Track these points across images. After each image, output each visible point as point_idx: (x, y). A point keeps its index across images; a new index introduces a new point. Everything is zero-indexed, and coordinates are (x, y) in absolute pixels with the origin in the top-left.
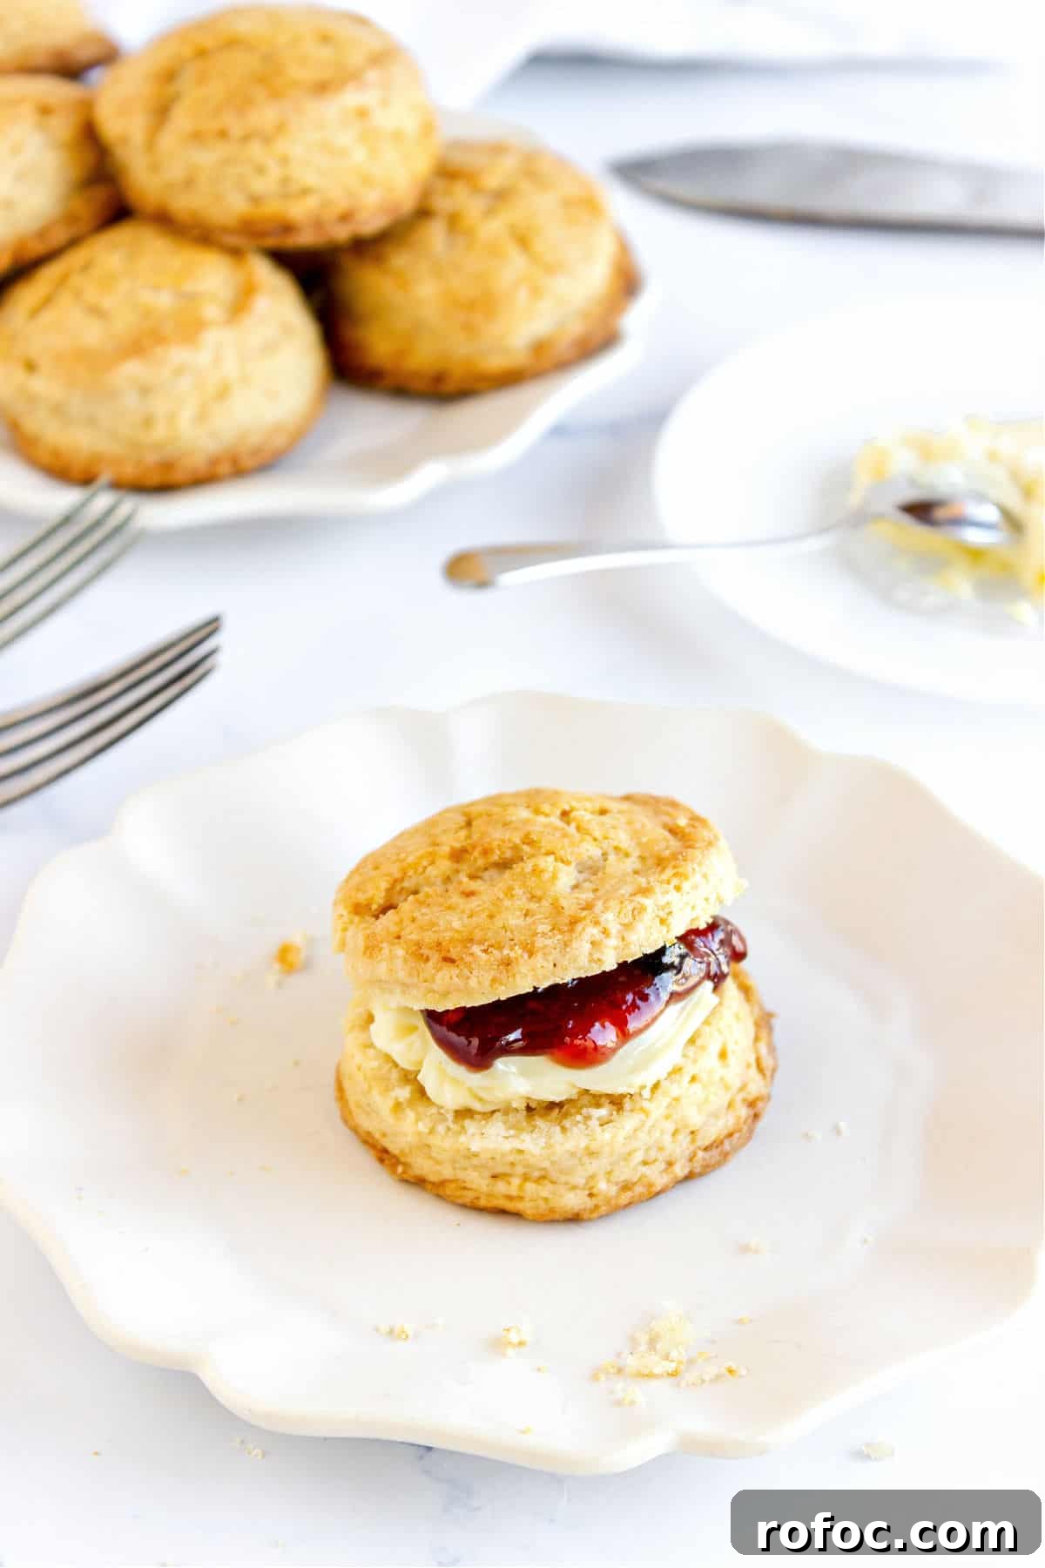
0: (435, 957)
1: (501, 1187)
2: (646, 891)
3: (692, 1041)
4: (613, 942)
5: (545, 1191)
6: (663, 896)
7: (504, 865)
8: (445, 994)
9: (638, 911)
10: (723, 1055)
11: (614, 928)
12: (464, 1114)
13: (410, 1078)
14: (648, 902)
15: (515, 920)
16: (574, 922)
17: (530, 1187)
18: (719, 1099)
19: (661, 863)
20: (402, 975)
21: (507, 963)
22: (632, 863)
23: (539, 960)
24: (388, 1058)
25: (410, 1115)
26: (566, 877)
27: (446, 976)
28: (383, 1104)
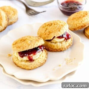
0: (18, 48)
1: (24, 67)
2: (36, 42)
3: (40, 55)
4: (32, 46)
5: (28, 67)
6: (37, 43)
7: (24, 41)
8: (19, 50)
9: (35, 44)
10: (43, 57)
11: (33, 45)
12: (21, 61)
13: (17, 58)
14: (36, 43)
15: (25, 45)
16: (29, 45)
17: (27, 67)
18: (42, 60)
19: (37, 40)
20: (16, 49)
21: (24, 48)
22: (35, 40)
23: (26, 48)
24: (16, 56)
25: (17, 61)
26: (29, 42)
27: (19, 49)
28: (15, 60)
